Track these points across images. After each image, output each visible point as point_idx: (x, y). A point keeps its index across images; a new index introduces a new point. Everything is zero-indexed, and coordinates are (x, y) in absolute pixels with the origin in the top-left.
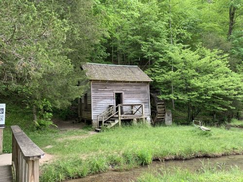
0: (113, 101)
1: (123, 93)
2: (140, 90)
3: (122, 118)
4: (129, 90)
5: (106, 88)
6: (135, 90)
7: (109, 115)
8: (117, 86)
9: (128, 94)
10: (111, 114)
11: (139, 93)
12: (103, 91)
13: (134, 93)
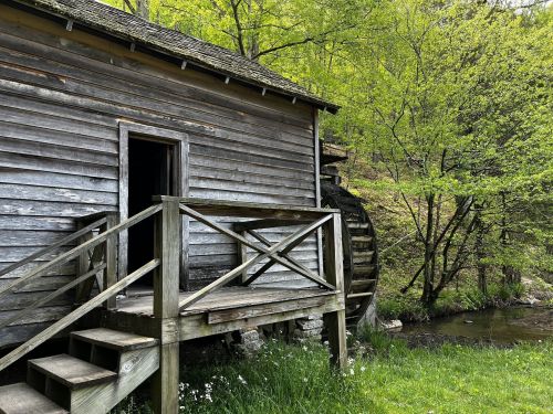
0: (111, 187)
1: (185, 148)
2: (276, 145)
3: (191, 331)
4: (219, 133)
5: (52, 81)
6: (254, 140)
7: (73, 299)
8: (147, 89)
9: (216, 154)
10: (90, 289)
11: (272, 163)
12: (22, 96)
13: (245, 158)
